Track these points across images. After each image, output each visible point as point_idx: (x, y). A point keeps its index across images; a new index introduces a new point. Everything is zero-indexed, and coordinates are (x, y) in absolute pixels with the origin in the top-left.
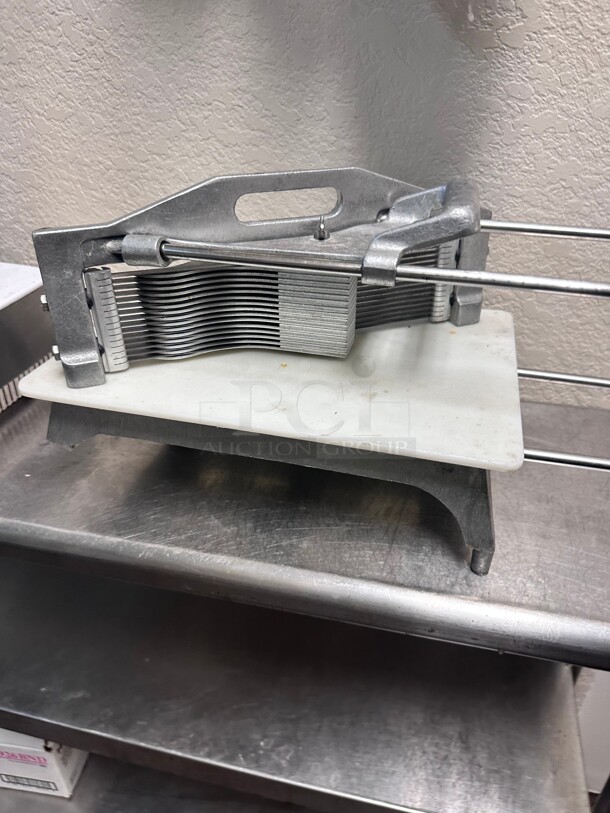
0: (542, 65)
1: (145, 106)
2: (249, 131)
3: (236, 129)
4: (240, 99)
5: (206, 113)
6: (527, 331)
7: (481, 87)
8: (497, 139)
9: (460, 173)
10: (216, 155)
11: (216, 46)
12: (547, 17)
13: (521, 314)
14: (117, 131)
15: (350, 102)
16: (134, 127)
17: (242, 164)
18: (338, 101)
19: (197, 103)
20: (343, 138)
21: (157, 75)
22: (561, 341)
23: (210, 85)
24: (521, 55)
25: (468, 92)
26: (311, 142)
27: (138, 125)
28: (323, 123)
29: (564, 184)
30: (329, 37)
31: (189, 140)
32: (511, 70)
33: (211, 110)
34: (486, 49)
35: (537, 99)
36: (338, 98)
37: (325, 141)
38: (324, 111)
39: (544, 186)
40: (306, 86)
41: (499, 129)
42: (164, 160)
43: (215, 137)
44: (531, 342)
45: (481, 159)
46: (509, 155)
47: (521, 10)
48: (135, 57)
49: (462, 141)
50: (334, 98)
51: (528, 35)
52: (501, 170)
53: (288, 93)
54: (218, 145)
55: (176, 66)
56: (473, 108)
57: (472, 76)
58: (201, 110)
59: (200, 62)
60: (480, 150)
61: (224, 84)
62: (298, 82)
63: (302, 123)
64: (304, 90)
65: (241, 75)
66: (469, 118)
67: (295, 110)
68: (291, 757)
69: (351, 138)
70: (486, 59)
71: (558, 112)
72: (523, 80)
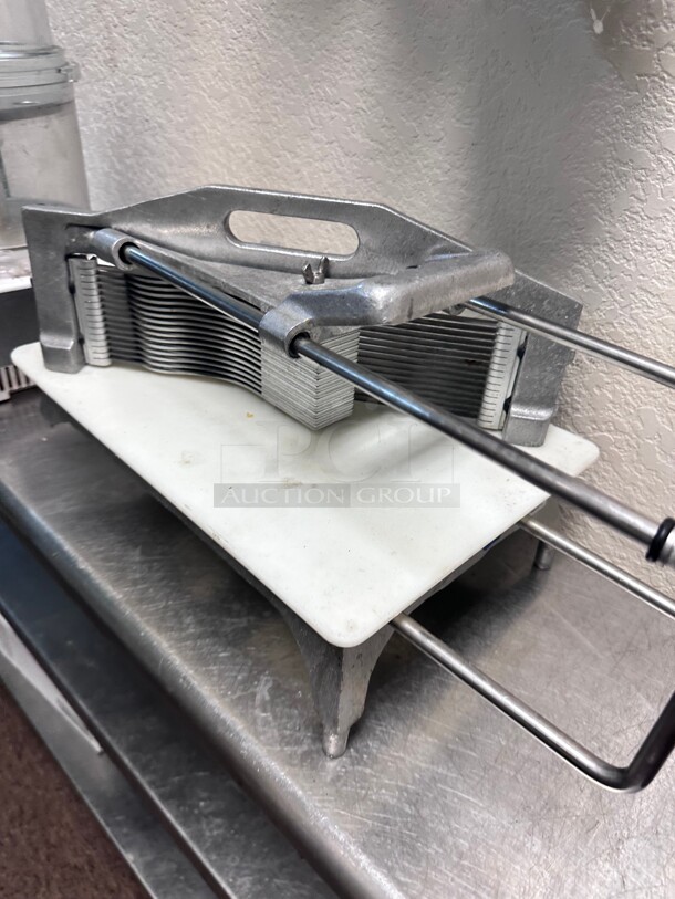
1: (283, 96)
2: (367, 140)
3: (356, 136)
4: (365, 102)
5: (334, 113)
6: (641, 484)
7: (627, 129)
8: (638, 206)
9: (583, 244)
10: (337, 162)
13: (635, 457)
14: (259, 119)
15: (470, 124)
16: (272, 117)
17: (358, 178)
18: (458, 120)
19: (327, 100)
20: (458, 168)
21: (296, 63)
23: (340, 82)
25: (608, 133)
26: (426, 167)
27: (275, 115)
28: (440, 146)
30: (457, 38)
31: (316, 141)
32: (670, 111)
33: (338, 111)
34: (640, 76)
36: (458, 116)
37: (439, 168)
38: (443, 130)
40: (428, 97)
41: (642, 193)
42: (293, 158)
43: (338, 141)
44: (645, 501)
45: (613, 230)
46: (650, 233)
48: (281, 41)
49: (591, 199)
50: (454, 116)
52: (637, 251)
53: (409, 102)
54: (339, 151)
55: (312, 55)
56: (612, 157)
57: (618, 112)
58: (330, 109)
59: (335, 54)
60: (613, 217)
61: (352, 82)
62: (421, 90)
63: (418, 142)
64: (425, 101)
65: (369, 73)
66: (604, 170)
67: (414, 124)
68: (218, 835)
69: (465, 170)
70: (638, 91)
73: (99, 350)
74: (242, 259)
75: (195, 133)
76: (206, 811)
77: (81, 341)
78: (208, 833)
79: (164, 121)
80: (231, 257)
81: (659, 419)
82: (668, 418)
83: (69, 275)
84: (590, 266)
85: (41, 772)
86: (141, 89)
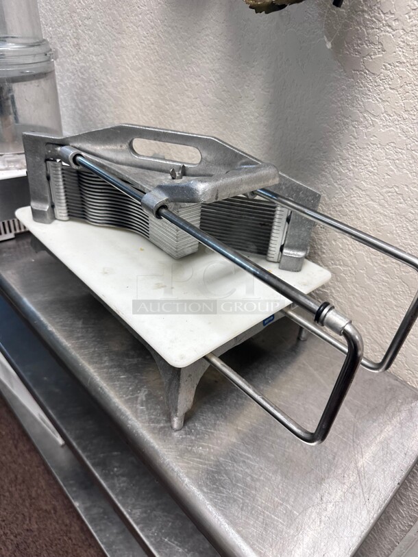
0: (392, 91)
1: (171, 71)
2: (215, 98)
3: (210, 95)
4: (214, 76)
5: (198, 82)
6: (357, 295)
7: (348, 99)
8: (354, 141)
9: (327, 161)
11: (205, 39)
12: (400, 53)
13: (354, 280)
14: (158, 83)
15: (269, 92)
17: (211, 119)
18: (262, 90)
20: (262, 116)
21: (178, 53)
22: (379, 312)
23: (201, 64)
24: (378, 80)
25: (339, 101)
26: (245, 114)
28: (253, 103)
29: (397, 190)
30: (262, 44)
32: (369, 91)
34: (354, 70)
35: (385, 118)
36: (262, 87)
37: (253, 116)
38: (254, 94)
39: (382, 187)
40: (247, 76)
41: (356, 134)
42: (176, 106)
43: (200, 98)
44: (359, 304)
45: (341, 153)
46: (360, 156)
47: (382, 45)
49: (330, 136)
50: (260, 87)
51: (384, 65)
52: (354, 165)
53: (237, 78)
54: (200, 103)
55: (186, 49)
56: (341, 114)
57: (343, 90)
58: (195, 79)
59: (198, 49)
60: (341, 146)
62: (243, 72)
63: (242, 100)
64: (245, 78)
65: (216, 61)
66: (337, 121)
67: (240, 90)
68: (123, 487)
69: (266, 117)
70: (353, 78)
71: (399, 131)
72: (377, 100)
73: (63, 211)
74: (139, 164)
75: (122, 89)
76: (117, 473)
77: (53, 206)
78: (118, 485)
79: (106, 81)
80: (133, 163)
81: (366, 259)
82: (371, 259)
83: (47, 170)
84: (330, 173)
85: (28, 456)
86: (94, 63)
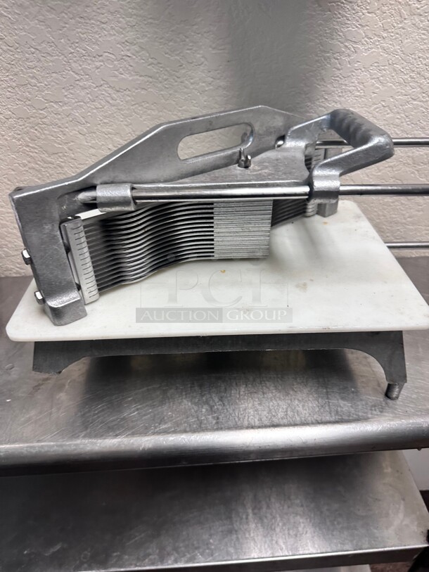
0: (370, 15)
1: (39, 60)
2: (138, 77)
3: (126, 76)
4: (128, 50)
7: (326, 33)
8: (338, 73)
9: (310, 101)
10: (109, 99)
15: (224, 49)
16: (30, 79)
17: (133, 105)
18: (214, 48)
19: (89, 56)
20: (219, 79)
21: (49, 32)
22: (379, 215)
23: (100, 39)
24: (356, 7)
25: (316, 37)
26: (192, 84)
27: (33, 78)
28: (202, 68)
29: (383, 103)
31: (84, 88)
32: (348, 20)
33: (103, 61)
34: (330, 3)
35: (366, 41)
36: (214, 46)
37: (204, 82)
38: (202, 57)
39: (370, 106)
40: (187, 37)
41: (339, 65)
42: (61, 106)
43: (107, 84)
45: (326, 89)
46: (346, 85)
48: (26, 16)
49: (311, 76)
50: (211, 47)
52: (340, 96)
53: (171, 43)
54: (110, 91)
55: (66, 23)
56: (320, 50)
57: (321, 25)
58: (93, 61)
60: (325, 82)
61: (113, 38)
62: (179, 34)
63: (184, 68)
64: (185, 41)
65: (128, 29)
66: (317, 58)
69: (225, 78)
70: (330, 11)
71: (380, 50)
72: (357, 27)
73: (92, 289)
